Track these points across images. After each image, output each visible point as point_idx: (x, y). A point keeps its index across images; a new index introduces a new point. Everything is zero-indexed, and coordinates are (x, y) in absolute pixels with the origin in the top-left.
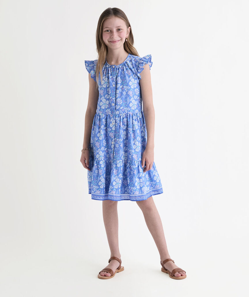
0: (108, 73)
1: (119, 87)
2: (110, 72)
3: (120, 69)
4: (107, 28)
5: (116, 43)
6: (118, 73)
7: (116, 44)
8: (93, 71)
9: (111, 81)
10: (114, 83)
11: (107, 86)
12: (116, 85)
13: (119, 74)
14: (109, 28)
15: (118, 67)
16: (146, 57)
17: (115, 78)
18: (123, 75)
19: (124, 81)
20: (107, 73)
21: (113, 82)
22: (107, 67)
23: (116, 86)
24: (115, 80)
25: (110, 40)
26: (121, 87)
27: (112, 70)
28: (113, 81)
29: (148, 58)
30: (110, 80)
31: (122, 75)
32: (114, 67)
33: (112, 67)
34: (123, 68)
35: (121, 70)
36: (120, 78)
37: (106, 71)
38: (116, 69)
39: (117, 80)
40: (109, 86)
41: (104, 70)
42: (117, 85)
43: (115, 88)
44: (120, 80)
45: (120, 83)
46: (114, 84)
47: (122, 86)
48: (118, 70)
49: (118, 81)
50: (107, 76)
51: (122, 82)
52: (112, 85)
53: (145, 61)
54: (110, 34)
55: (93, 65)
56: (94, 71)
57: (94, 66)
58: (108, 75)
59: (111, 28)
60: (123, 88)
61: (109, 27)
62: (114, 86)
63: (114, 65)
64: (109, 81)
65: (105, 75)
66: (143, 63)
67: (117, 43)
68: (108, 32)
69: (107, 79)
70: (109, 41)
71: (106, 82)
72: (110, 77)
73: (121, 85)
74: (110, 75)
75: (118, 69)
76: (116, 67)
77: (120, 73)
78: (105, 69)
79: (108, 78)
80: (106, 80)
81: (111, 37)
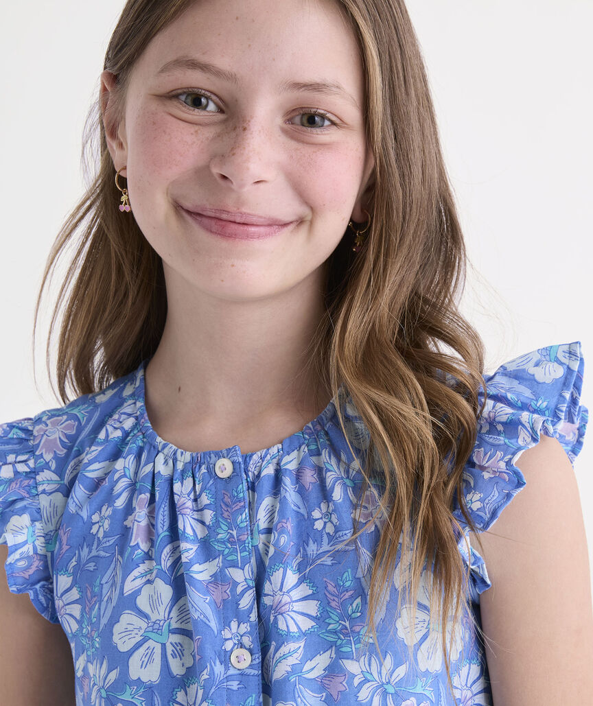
0: (175, 534)
1: (296, 669)
2: (188, 524)
3: (288, 482)
4: (194, 65)
5: (248, 236)
6: (269, 531)
7: (241, 245)
8: (25, 519)
9: (209, 612)
10: (242, 630)
11: (177, 668)
12: (264, 651)
13: (286, 540)
14: (218, 73)
15: (269, 471)
16: (532, 370)
17: (242, 576)
18: (325, 547)
19: (343, 605)
20: (162, 530)
21: (225, 623)
22: (154, 475)
23: (265, 667)
24: (247, 600)
25: (193, 199)
26: (317, 673)
27: (205, 500)
28: (228, 610)
29: (551, 373)
30: (202, 604)
31: (312, 548)
32: (224, 468)
33: (211, 472)
34: (320, 471)
35: (301, 491)
36: (292, 578)
37: (152, 514)
38: (252, 487)
39: (267, 601)
40: (189, 663)
41: (129, 509)
42: (275, 654)
43: (255, 684)
44: (296, 594)
45: (306, 624)
46: (247, 641)
47: (322, 661)
48: (267, 502)
49: (277, 609)
50: (166, 562)
51: (321, 619)
52: (225, 658)
53: (524, 407)
54: (209, 133)
55: (22, 468)
56: (36, 516)
57: (33, 473)
58: (176, 549)
59: (231, 77)
60: (340, 684)
61: (222, 62)
62: (243, 660)
63: (229, 453)
64: (184, 613)
65: (148, 557)
66: (512, 426)
67: (256, 244)
68: (196, 114)
69: (165, 591)
70: (178, 208)
71: (155, 628)
72: (201, 572)
73: (310, 654)
74: (189, 550)
75: (266, 485)
76: (252, 467)
77: (290, 526)
78: (133, 488)
79: (179, 586)
80: (153, 604)
81: (216, 171)
